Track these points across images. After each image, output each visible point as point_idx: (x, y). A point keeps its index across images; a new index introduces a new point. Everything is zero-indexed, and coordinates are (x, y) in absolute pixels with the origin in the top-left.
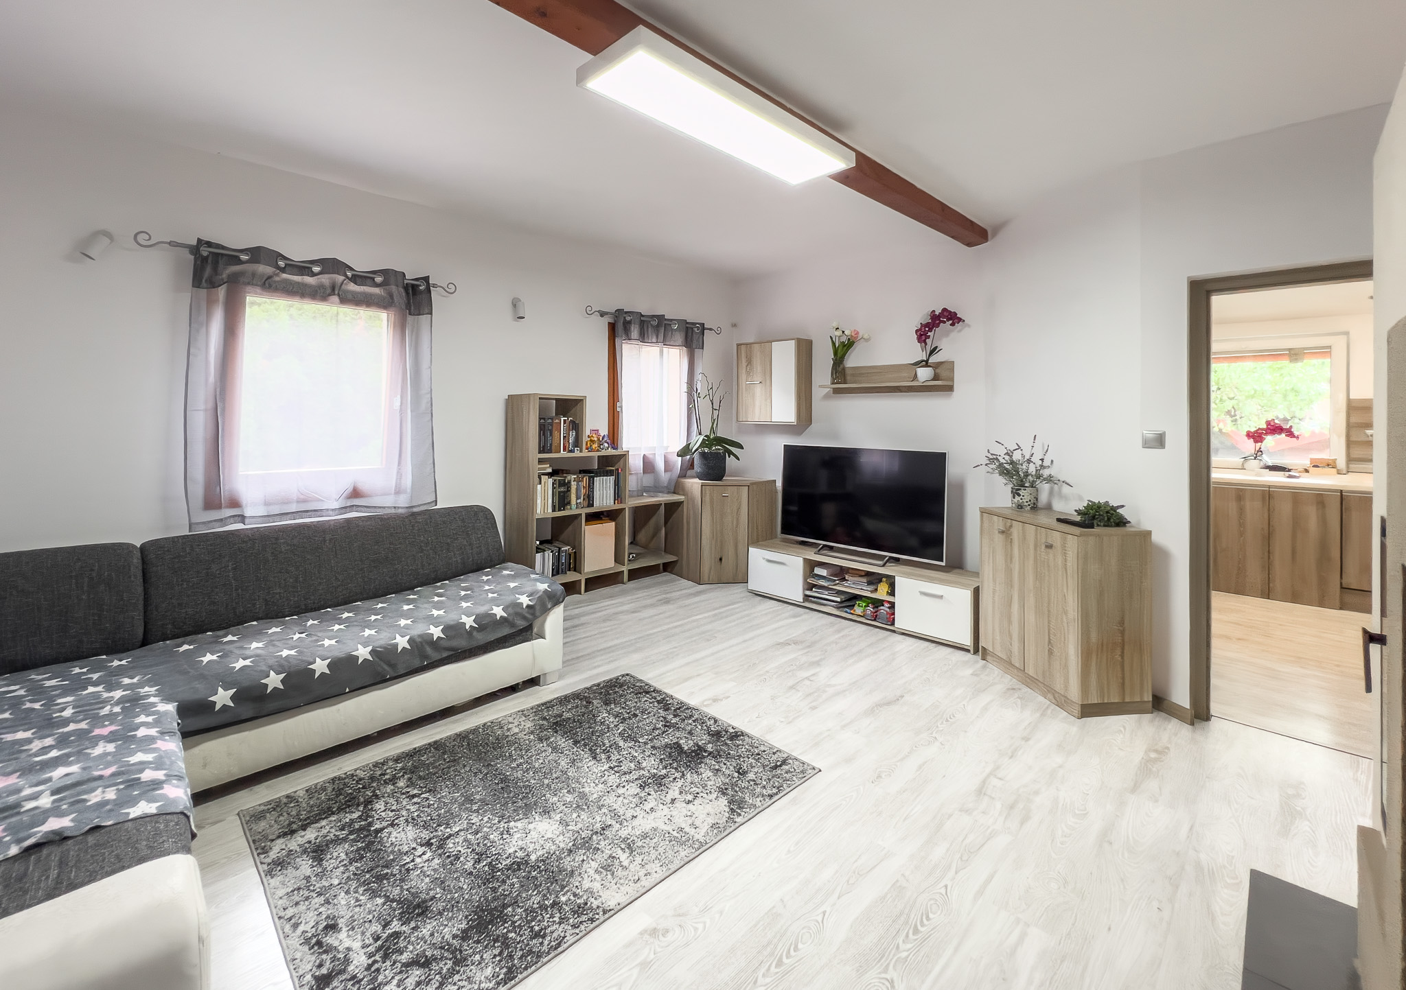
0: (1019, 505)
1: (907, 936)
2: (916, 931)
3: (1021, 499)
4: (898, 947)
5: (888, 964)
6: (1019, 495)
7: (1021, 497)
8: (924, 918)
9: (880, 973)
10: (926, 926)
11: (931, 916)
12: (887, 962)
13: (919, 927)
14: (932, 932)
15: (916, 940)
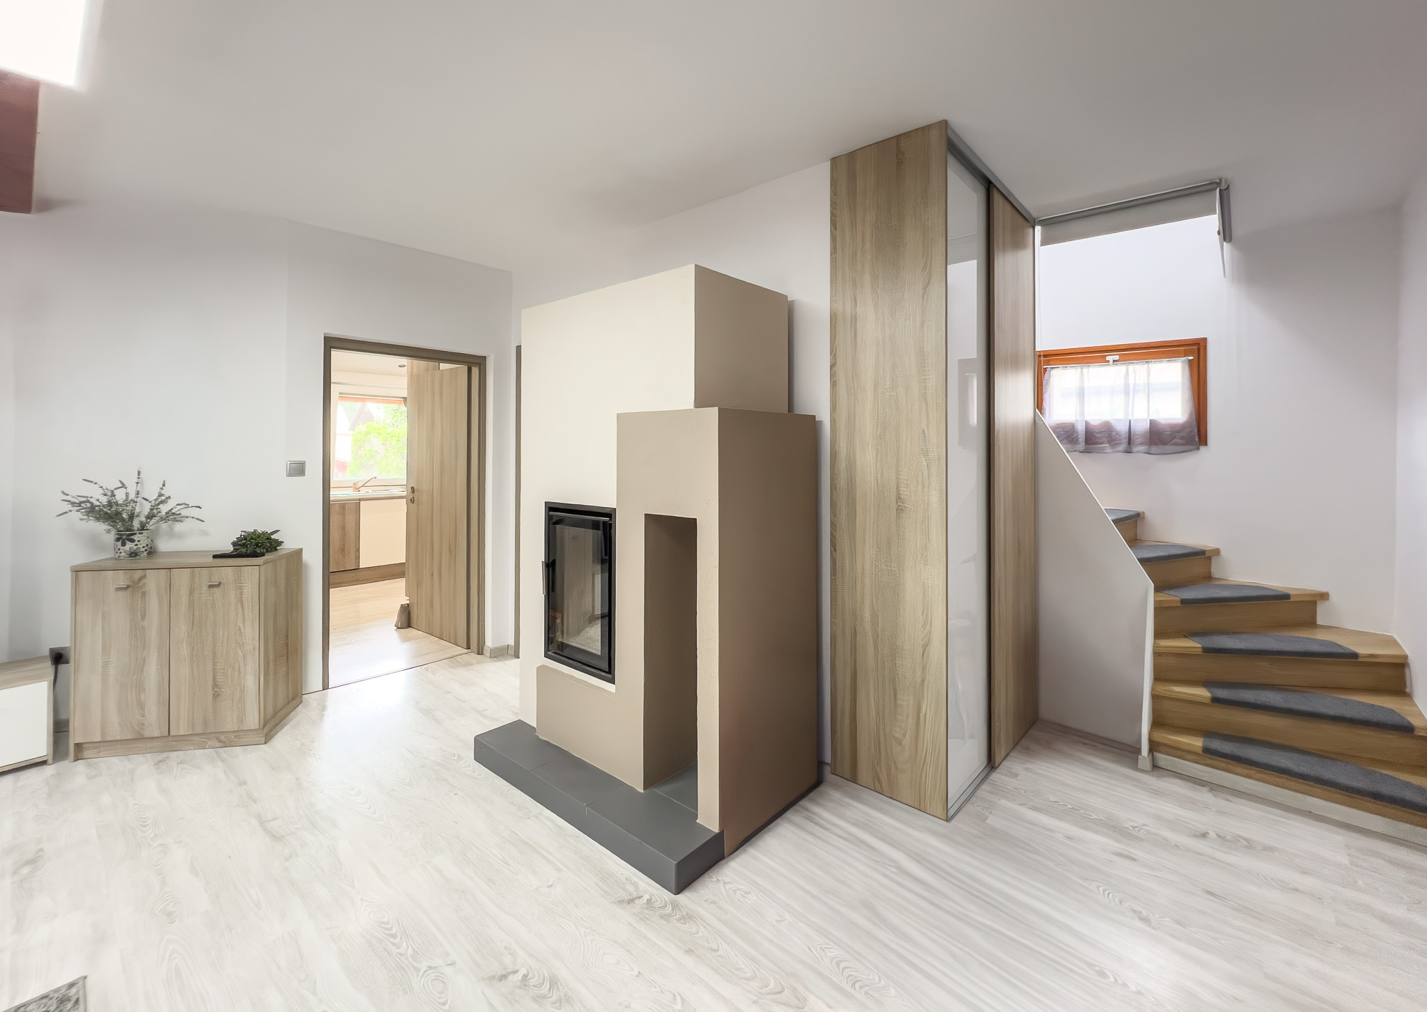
0: (132, 553)
1: (394, 944)
2: (394, 936)
3: (136, 545)
4: (401, 954)
5: (413, 966)
6: (132, 541)
7: (136, 543)
8: (383, 926)
9: (418, 975)
10: (392, 927)
11: (385, 920)
12: (411, 967)
13: (391, 932)
14: (401, 924)
15: (401, 938)
